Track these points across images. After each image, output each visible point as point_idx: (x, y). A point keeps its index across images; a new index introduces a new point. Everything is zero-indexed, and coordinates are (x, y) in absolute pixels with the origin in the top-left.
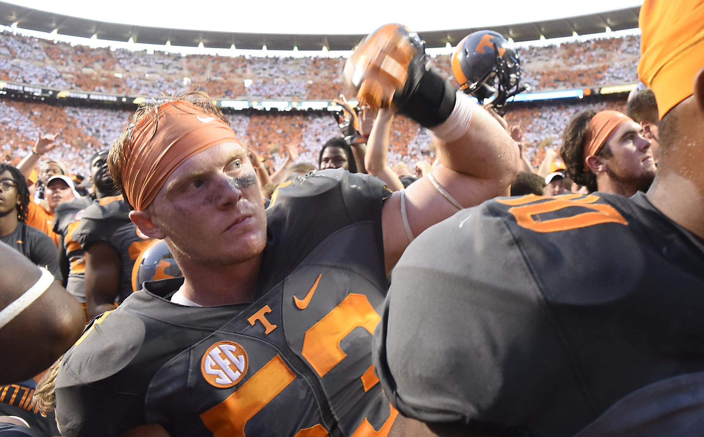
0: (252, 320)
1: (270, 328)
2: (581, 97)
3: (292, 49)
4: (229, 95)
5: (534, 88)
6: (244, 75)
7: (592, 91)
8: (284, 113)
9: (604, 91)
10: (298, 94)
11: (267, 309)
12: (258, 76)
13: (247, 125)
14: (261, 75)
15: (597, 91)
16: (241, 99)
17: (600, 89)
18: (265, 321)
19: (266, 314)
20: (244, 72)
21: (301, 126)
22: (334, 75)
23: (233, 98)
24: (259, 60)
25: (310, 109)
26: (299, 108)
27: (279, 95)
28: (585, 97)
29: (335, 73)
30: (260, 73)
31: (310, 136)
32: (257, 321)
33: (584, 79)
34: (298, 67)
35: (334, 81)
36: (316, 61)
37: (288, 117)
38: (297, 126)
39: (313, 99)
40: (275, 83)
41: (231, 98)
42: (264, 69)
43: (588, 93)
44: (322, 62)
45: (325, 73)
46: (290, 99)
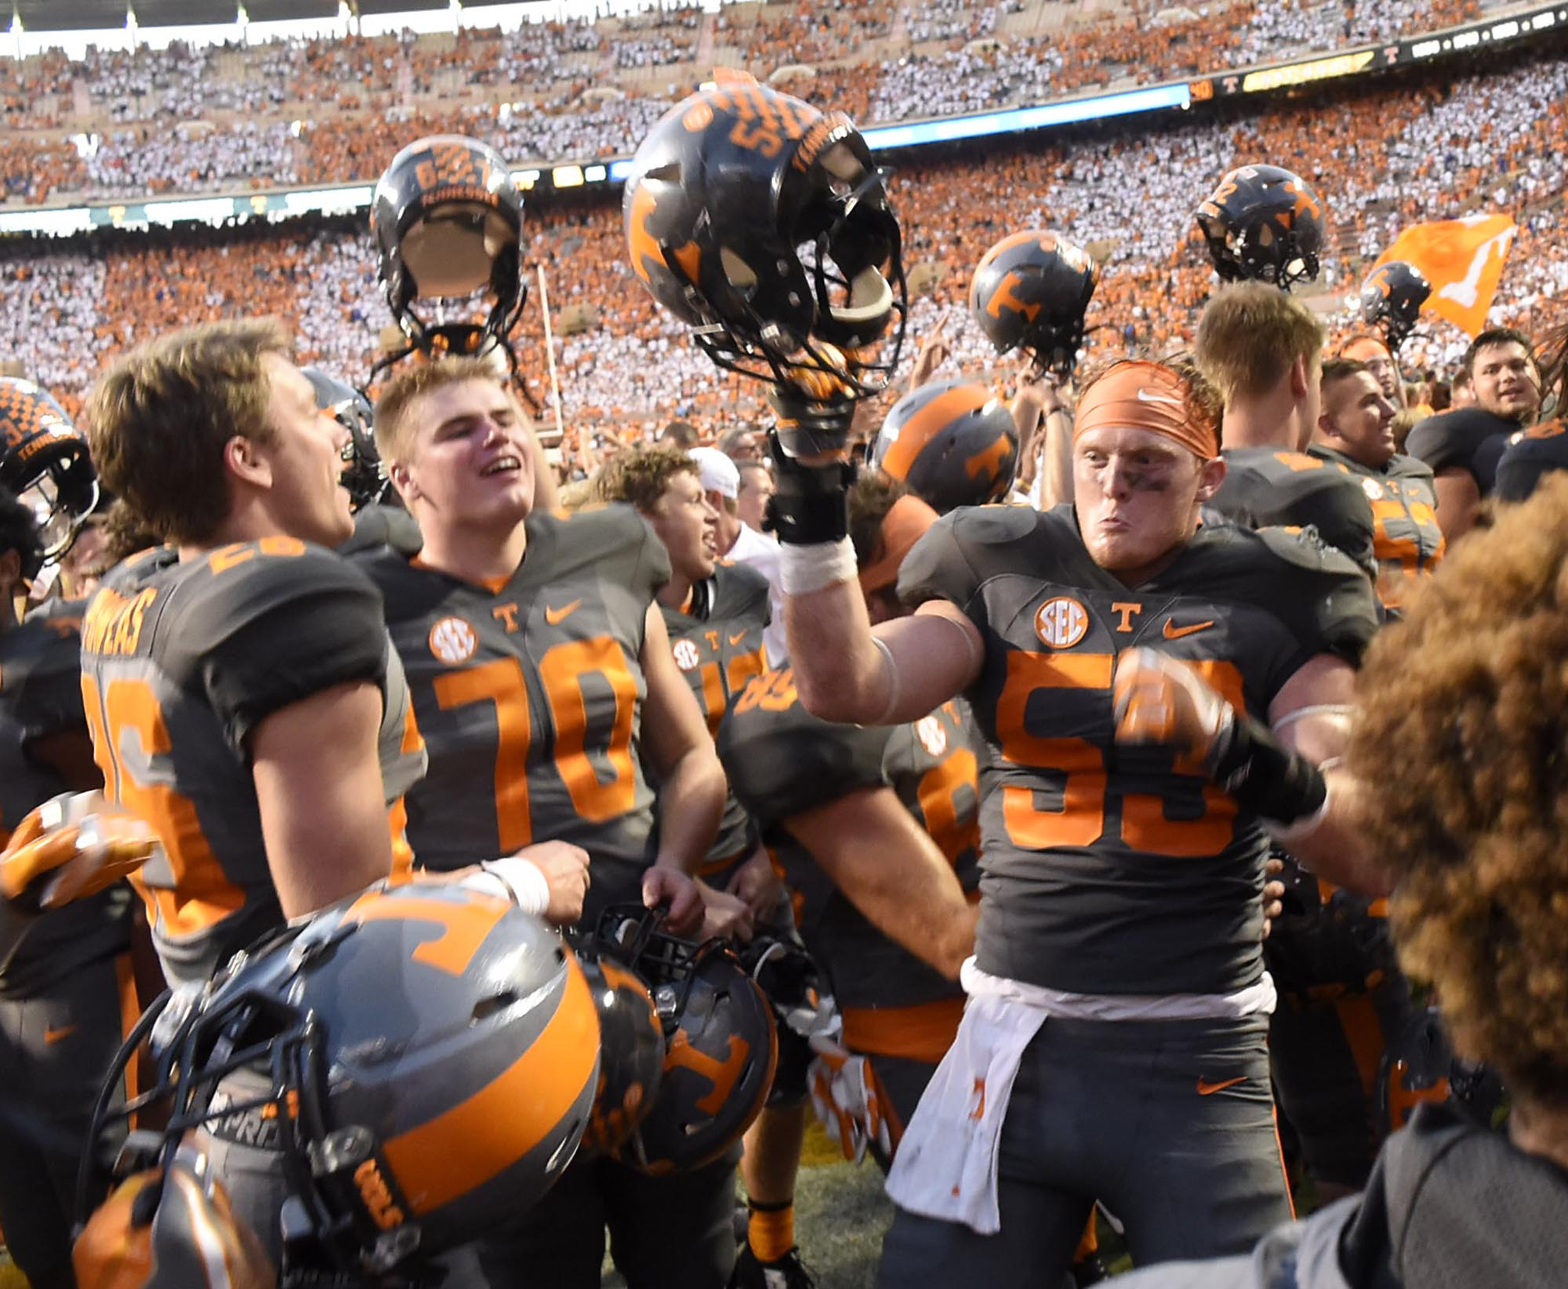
0: (1115, 607)
1: (1125, 626)
2: (1186, 106)
3: (231, 17)
4: (24, 192)
5: (1039, 90)
6: (70, 117)
7: (1217, 86)
8: (228, 236)
9: (1253, 84)
10: (264, 169)
11: (1137, 608)
12: (118, 117)
13: (97, 289)
14: (130, 114)
15: (1230, 86)
16: (66, 204)
17: (1241, 78)
18: (1125, 618)
19: (1132, 613)
20: (67, 106)
21: (291, 276)
22: (385, 97)
23: (40, 202)
24: (118, 61)
25: (314, 216)
26: (276, 217)
27: (203, 178)
28: (1197, 105)
29: (388, 87)
30: (123, 108)
31: (325, 306)
32: (1119, 612)
33: (1187, 50)
34: (257, 76)
35: (389, 114)
36: (314, 53)
37: (241, 249)
38: (276, 274)
39: (321, 180)
40: (184, 136)
41: (29, 201)
42: (138, 93)
43: (1206, 93)
44: (339, 56)
45: (356, 90)
46: (240, 187)
